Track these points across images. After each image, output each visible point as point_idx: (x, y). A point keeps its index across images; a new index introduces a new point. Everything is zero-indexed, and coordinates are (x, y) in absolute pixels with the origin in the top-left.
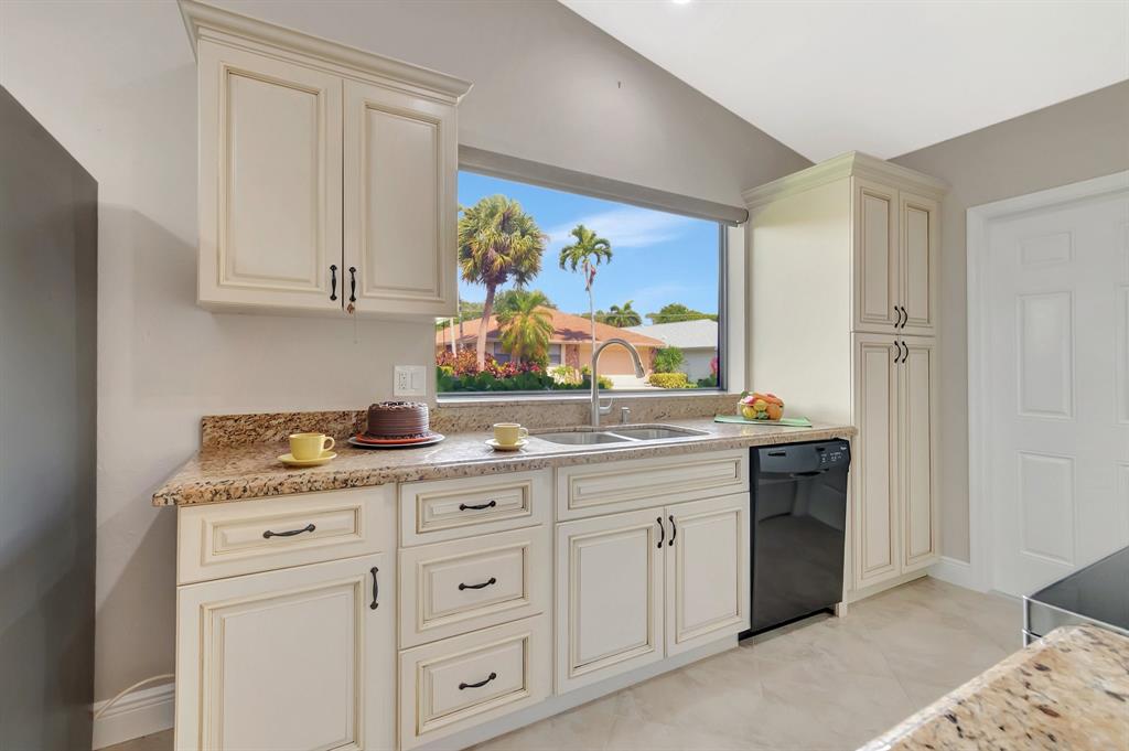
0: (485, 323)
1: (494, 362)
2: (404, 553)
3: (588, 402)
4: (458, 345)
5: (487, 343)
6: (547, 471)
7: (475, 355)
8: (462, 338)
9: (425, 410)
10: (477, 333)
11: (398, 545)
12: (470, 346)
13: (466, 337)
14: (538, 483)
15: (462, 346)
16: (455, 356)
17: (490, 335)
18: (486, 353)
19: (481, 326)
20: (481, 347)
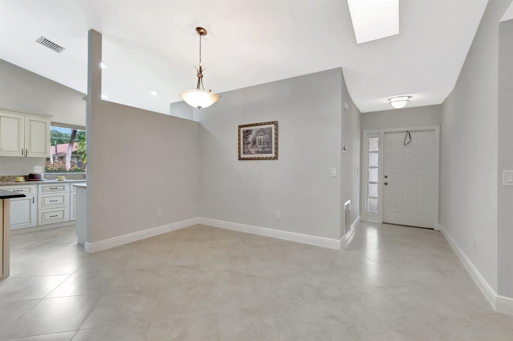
0: (71, 146)
1: (76, 166)
2: (39, 195)
3: (85, 174)
4: (54, 158)
5: (72, 157)
6: (69, 184)
7: (65, 163)
8: (57, 154)
9: (42, 175)
10: (66, 152)
11: (38, 194)
12: (62, 158)
13: (59, 153)
14: (67, 186)
15: (57, 158)
16: (52, 163)
17: (74, 153)
18: (71, 162)
19: (68, 149)
20: (68, 159)
